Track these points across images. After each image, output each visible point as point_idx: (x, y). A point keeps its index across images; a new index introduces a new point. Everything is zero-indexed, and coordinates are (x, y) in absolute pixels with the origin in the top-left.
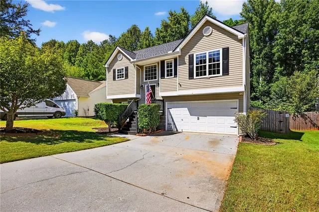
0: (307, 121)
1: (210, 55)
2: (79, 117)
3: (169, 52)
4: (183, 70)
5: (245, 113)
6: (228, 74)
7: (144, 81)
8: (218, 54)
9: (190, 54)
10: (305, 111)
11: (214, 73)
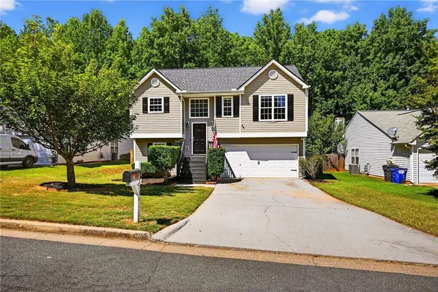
0: (328, 163)
1: (275, 100)
2: (60, 164)
3: (233, 90)
4: (246, 110)
5: (304, 157)
6: (293, 120)
7: (190, 117)
8: (284, 99)
9: (254, 94)
10: (327, 153)
11: (280, 118)
